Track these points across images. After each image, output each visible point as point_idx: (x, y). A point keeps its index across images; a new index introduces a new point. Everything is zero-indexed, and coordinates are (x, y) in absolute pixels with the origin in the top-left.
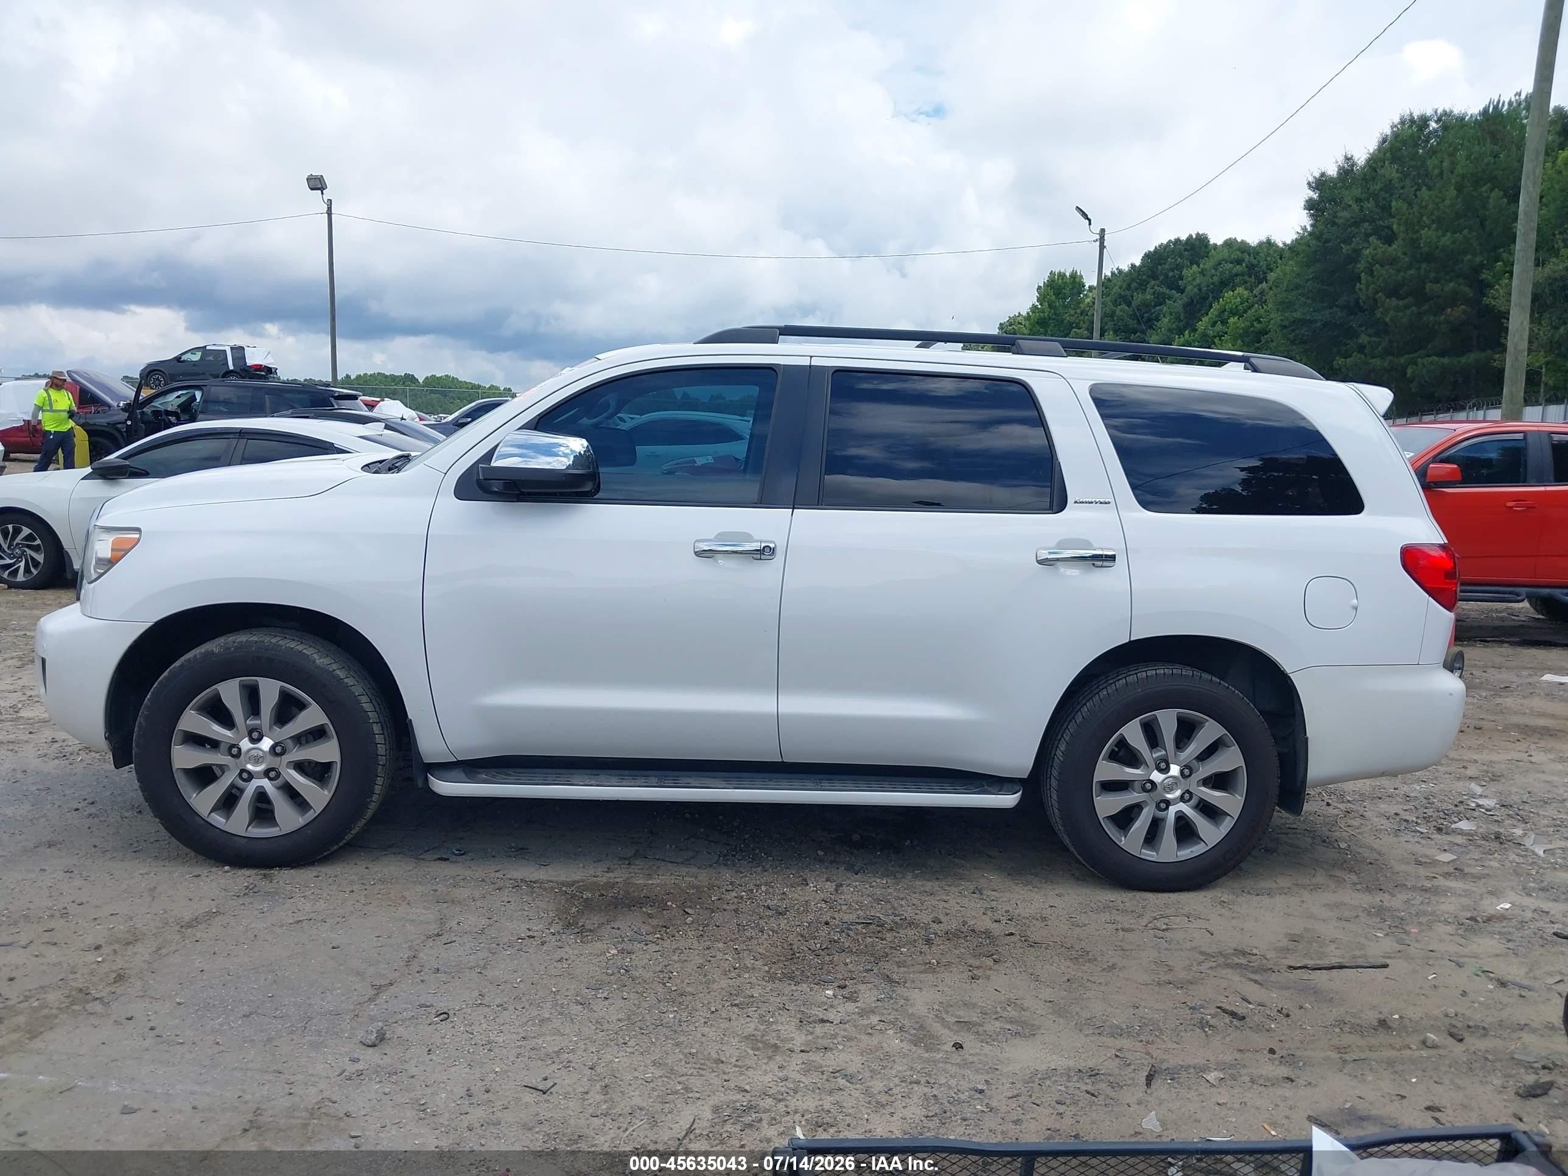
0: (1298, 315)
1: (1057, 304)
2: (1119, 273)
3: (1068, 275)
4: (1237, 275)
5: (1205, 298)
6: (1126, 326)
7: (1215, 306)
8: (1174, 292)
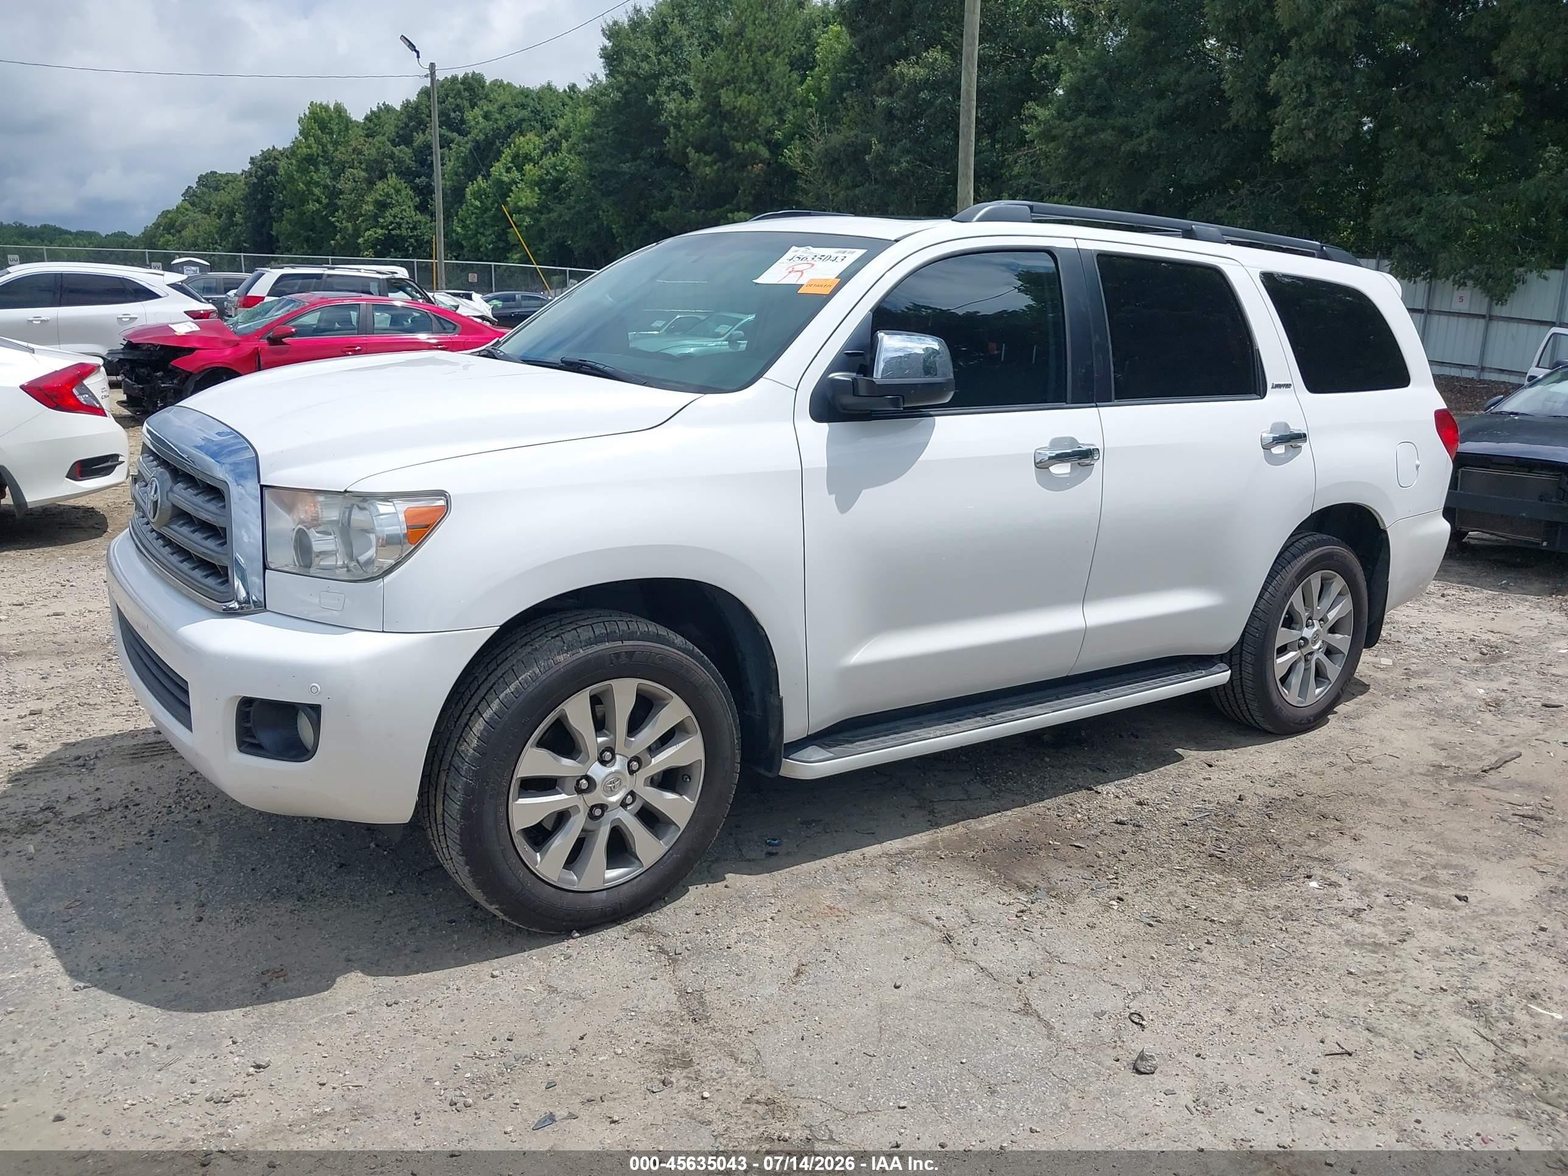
0: (605, 166)
1: (324, 140)
2: (385, 108)
3: (332, 107)
4: (523, 120)
5: (493, 143)
6: (408, 168)
7: (507, 151)
8: (455, 134)
